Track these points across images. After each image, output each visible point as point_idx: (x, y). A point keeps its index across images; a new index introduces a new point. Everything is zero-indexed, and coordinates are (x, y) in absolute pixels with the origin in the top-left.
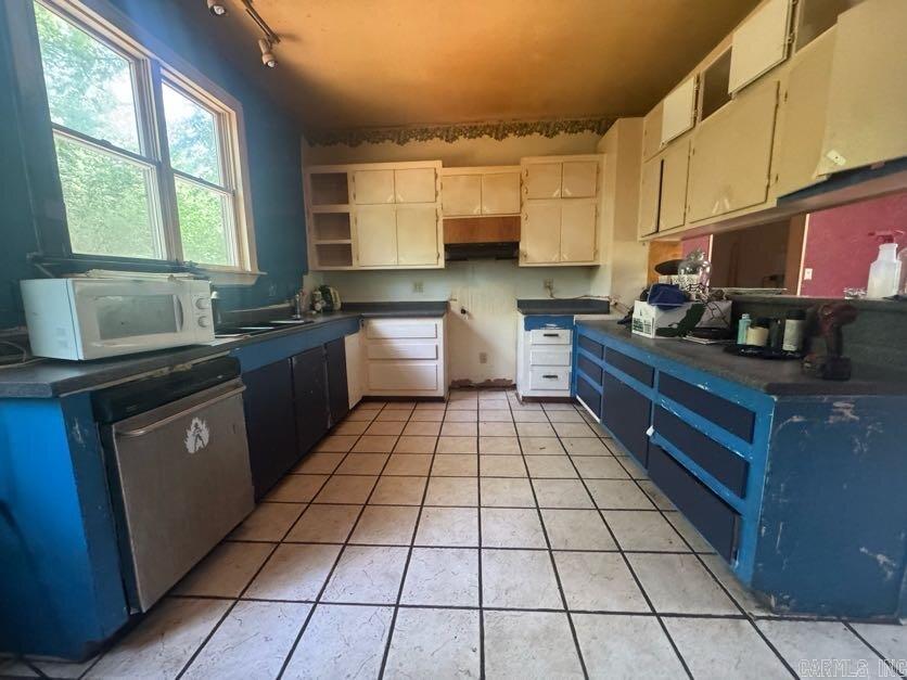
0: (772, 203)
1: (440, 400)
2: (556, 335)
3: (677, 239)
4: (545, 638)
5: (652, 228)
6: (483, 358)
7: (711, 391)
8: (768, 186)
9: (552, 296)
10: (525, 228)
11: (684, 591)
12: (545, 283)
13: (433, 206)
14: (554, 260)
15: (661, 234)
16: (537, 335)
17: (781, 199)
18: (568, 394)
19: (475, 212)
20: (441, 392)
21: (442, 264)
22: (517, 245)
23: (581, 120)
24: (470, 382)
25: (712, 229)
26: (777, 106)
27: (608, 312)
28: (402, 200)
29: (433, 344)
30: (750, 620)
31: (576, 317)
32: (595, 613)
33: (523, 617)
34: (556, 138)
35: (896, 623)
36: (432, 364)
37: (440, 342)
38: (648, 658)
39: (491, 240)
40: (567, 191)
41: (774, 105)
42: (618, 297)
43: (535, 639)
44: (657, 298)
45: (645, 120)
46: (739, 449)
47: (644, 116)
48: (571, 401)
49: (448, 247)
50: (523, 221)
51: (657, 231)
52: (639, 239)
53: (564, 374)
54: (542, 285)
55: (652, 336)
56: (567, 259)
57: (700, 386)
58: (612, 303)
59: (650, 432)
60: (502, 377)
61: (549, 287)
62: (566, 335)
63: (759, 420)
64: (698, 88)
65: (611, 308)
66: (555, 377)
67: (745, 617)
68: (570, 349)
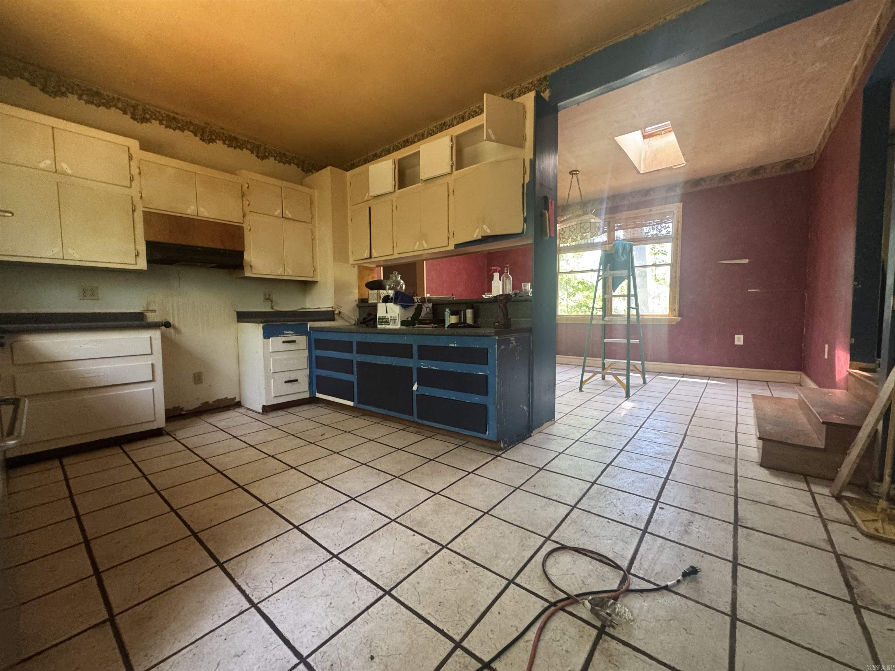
0: (451, 247)
1: (157, 433)
2: (294, 341)
3: (373, 266)
4: (440, 508)
5: (366, 255)
6: (198, 378)
7: (459, 346)
8: (449, 238)
9: (272, 308)
10: (249, 239)
11: (471, 460)
12: (265, 295)
13: (127, 191)
14: (279, 273)
15: (372, 260)
16: (276, 342)
17: (457, 246)
18: (307, 395)
19: (189, 211)
20: (161, 422)
21: (142, 264)
22: (241, 254)
23: (288, 154)
24: (182, 409)
25: (382, 263)
26: (449, 195)
27: (333, 320)
28: (69, 171)
29: (148, 362)
30: (499, 456)
31: (309, 324)
32: (448, 487)
33: (420, 509)
34: (266, 161)
35: (531, 436)
36: (148, 388)
37: (158, 359)
38: (483, 487)
39: (211, 245)
40: (287, 212)
41: (447, 195)
42: (339, 307)
43: (435, 512)
44: (399, 299)
45: (349, 174)
46: (480, 371)
47: (348, 171)
48: (312, 401)
49: (151, 246)
50: (246, 232)
51: (371, 257)
52: (351, 262)
53: (303, 377)
54: (262, 297)
55: (398, 326)
56: (291, 273)
57: (451, 345)
58: (336, 312)
59: (415, 388)
60: (223, 397)
61: (268, 299)
62: (302, 340)
63: (490, 351)
64: (395, 167)
65: (336, 316)
66: (296, 380)
67: (497, 456)
68: (306, 353)
